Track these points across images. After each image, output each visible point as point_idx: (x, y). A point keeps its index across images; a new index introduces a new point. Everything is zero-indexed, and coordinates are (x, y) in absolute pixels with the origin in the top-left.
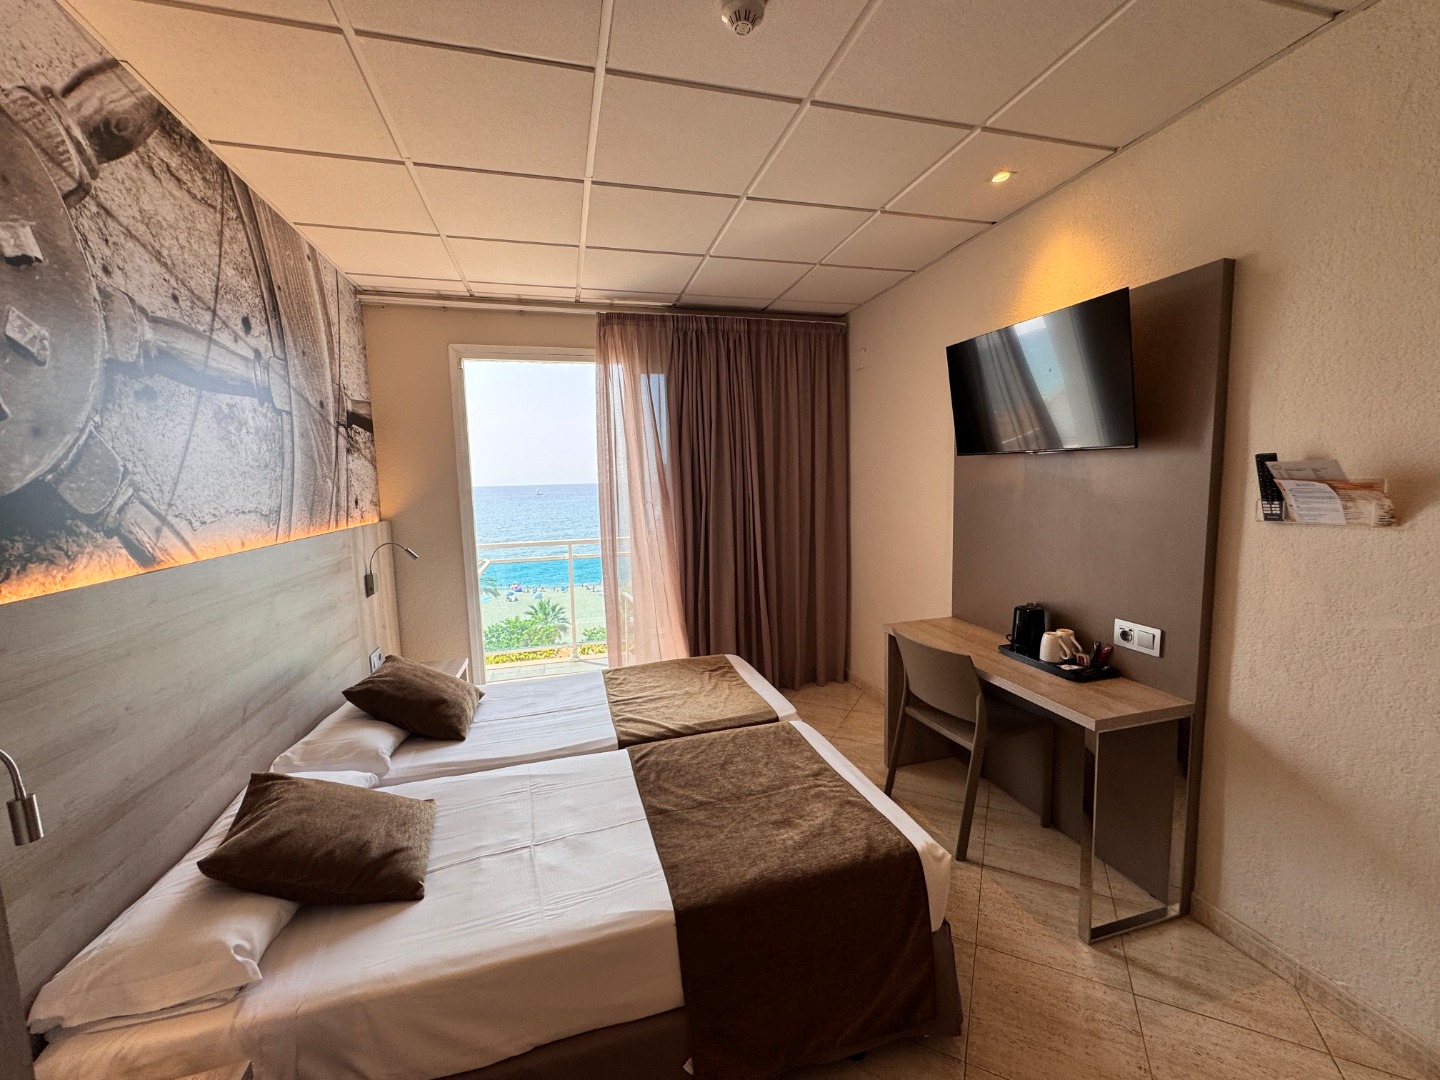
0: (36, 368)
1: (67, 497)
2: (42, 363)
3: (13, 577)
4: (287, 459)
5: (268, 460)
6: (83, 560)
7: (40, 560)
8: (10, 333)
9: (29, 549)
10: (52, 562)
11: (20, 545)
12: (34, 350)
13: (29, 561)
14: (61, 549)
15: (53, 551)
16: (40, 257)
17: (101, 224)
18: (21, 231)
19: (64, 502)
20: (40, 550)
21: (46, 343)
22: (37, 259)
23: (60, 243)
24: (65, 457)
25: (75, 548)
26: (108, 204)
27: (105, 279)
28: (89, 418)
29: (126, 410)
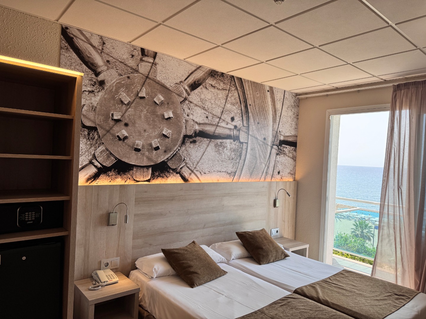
0: (168, 139)
1: (169, 164)
2: (168, 138)
3: (155, 179)
4: (243, 157)
5: (234, 157)
6: (170, 178)
7: (161, 177)
8: (164, 133)
9: (159, 174)
10: (163, 177)
11: (157, 173)
12: (167, 135)
13: (159, 177)
14: (165, 175)
15: (164, 175)
16: (173, 117)
17: (189, 106)
18: (169, 112)
19: (168, 166)
20: (161, 175)
21: (171, 134)
22: (172, 117)
23: (178, 113)
24: (170, 156)
25: (169, 175)
26: (191, 101)
27: (187, 117)
28: (177, 148)
29: (187, 146)
